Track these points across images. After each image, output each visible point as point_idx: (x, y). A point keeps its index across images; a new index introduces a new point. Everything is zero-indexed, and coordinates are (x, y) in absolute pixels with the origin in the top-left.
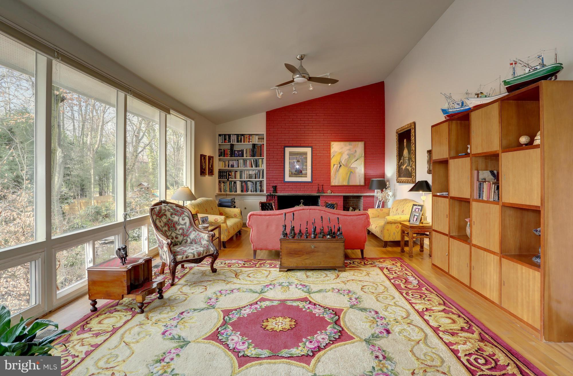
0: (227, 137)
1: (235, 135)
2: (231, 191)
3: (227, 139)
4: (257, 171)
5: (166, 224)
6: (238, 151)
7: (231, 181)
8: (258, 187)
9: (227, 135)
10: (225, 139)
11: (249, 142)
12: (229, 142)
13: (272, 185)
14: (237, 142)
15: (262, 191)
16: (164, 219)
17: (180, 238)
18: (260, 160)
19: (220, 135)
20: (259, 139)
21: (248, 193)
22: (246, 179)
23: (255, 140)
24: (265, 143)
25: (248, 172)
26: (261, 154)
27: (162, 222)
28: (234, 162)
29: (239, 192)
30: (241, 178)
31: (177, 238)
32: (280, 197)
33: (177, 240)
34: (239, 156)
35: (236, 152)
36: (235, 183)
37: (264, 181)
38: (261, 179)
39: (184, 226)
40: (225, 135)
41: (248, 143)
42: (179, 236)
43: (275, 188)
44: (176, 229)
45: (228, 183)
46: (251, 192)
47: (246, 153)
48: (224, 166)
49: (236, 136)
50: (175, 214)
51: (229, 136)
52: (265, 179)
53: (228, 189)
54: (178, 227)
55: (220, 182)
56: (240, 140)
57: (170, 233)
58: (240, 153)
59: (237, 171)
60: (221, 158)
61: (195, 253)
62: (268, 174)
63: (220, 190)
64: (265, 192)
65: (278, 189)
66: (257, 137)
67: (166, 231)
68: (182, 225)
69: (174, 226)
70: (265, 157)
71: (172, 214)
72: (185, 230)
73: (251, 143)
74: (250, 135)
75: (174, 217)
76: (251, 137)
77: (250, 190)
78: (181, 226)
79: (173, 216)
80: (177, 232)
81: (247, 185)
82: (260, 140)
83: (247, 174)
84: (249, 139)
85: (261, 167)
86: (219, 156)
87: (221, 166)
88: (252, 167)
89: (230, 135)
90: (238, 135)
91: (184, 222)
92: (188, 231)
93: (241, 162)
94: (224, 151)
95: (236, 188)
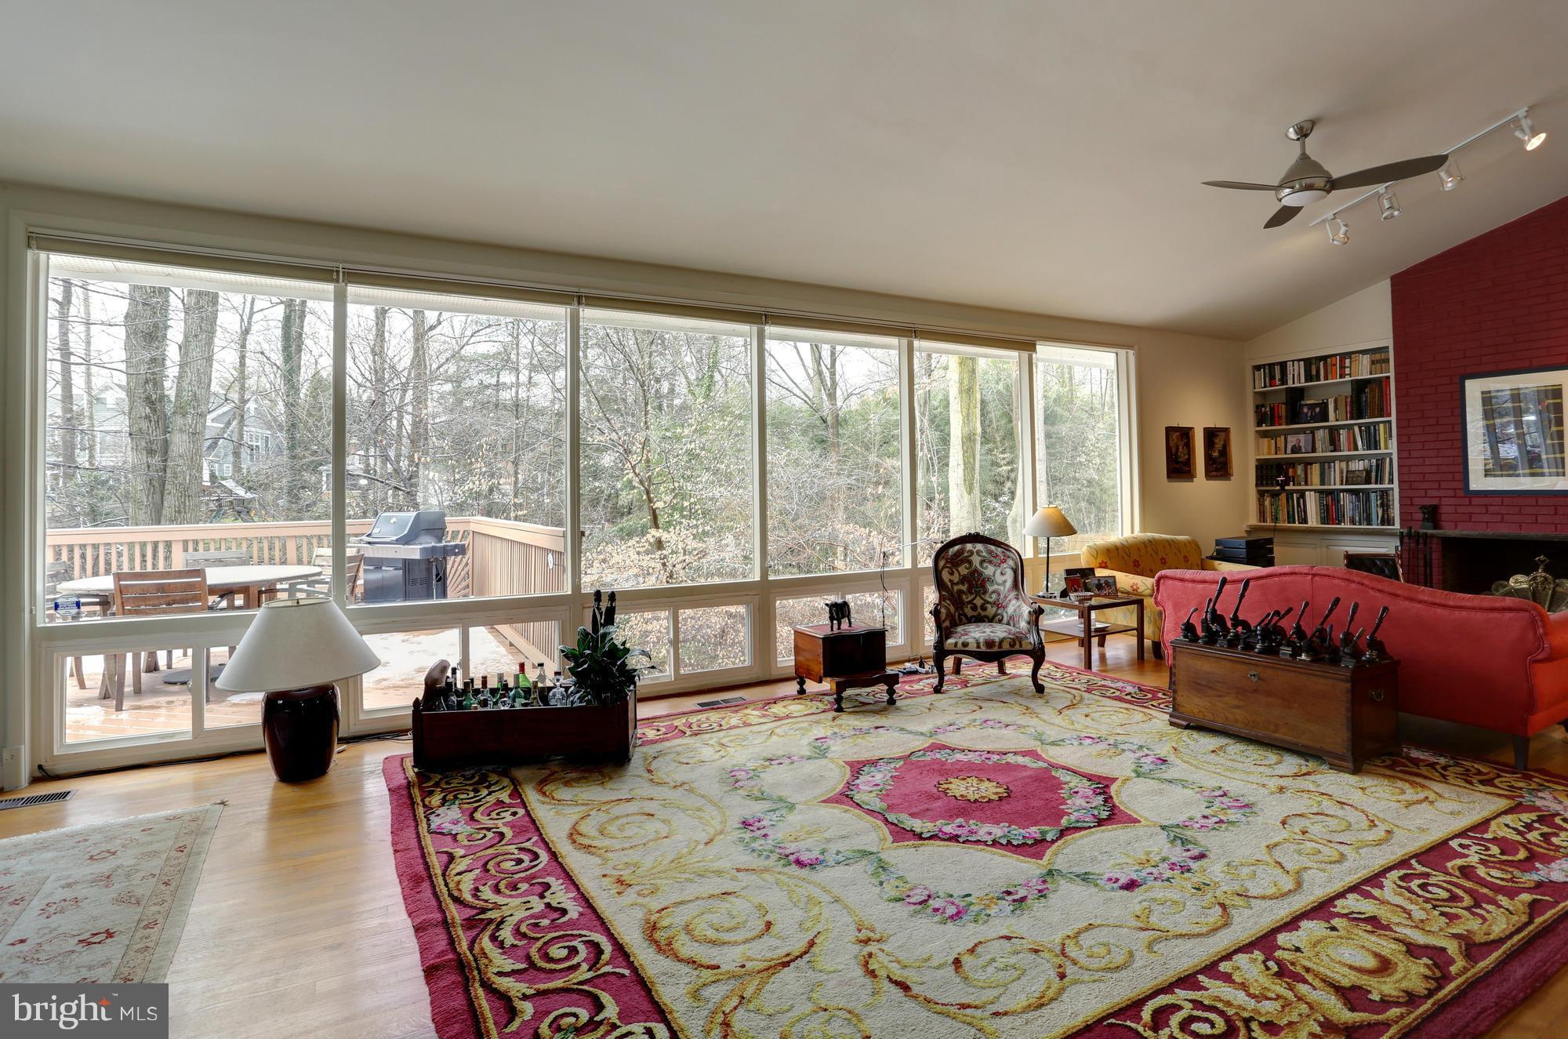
0: (1277, 369)
1: (1299, 360)
2: (1291, 519)
3: (1278, 376)
4: (1374, 461)
5: (963, 580)
6: (1312, 407)
7: (1292, 492)
8: (1376, 512)
9: (1278, 363)
10: (1272, 378)
11: (1341, 377)
12: (1282, 384)
13: (1418, 501)
14: (1306, 381)
15: (1387, 520)
16: (963, 570)
17: (991, 610)
18: (1381, 425)
19: (1257, 368)
20: (1373, 362)
21: (1342, 526)
22: (1338, 487)
23: (1363, 370)
24: (1392, 374)
25: (1344, 464)
26: (1382, 410)
27: (956, 574)
28: (1302, 437)
29: (1313, 521)
30: (1322, 483)
31: (984, 608)
32: (1447, 542)
33: (983, 613)
34: (1314, 419)
35: (1305, 410)
36: (1302, 494)
37: (1392, 489)
38: (1386, 486)
39: (1002, 588)
40: (1271, 366)
41: (1339, 380)
42: (989, 606)
43: (1433, 515)
44: (985, 592)
45: (1283, 496)
46: (1353, 522)
47: (1336, 408)
48: (1273, 451)
49: (1302, 363)
50: (990, 562)
51: (1283, 365)
52: (1396, 486)
53: (1283, 514)
54: (991, 589)
55: (1261, 495)
56: (1314, 372)
57: (970, 598)
58: (1317, 410)
59: (1311, 464)
60: (1264, 428)
61: (981, 640)
62: (1405, 470)
63: (1262, 516)
64: (1397, 526)
65: (1443, 517)
66: (1366, 360)
67: (960, 592)
68: (998, 584)
69: (983, 586)
70: (1393, 418)
71: (982, 562)
72: (1002, 596)
73: (1348, 378)
74: (1344, 356)
75: (986, 568)
76: (1347, 361)
77: (1347, 519)
78: (995, 587)
79: (985, 565)
80: (987, 598)
81: (1339, 501)
82: (1378, 366)
83: (1341, 472)
84: (1343, 367)
85: (1386, 448)
86: (1259, 424)
87: (1266, 450)
88: (1356, 449)
89: (1286, 362)
90: (1308, 362)
91: (1004, 578)
92: (1006, 597)
93: (1321, 435)
94: (1272, 409)
95: (1305, 512)
